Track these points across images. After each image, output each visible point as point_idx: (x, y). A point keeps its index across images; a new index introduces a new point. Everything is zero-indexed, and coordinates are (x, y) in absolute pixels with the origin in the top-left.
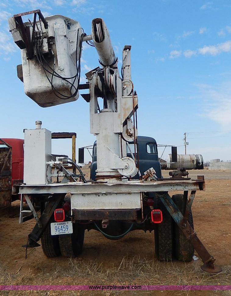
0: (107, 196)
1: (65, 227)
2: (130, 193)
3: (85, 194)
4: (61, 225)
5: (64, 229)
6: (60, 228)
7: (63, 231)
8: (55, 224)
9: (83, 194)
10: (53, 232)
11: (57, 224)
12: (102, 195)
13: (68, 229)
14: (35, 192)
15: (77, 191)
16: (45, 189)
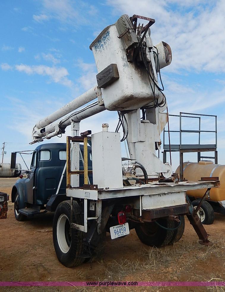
0: (166, 196)
1: (123, 229)
2: (179, 192)
3: (151, 195)
4: (119, 228)
5: (122, 231)
6: (119, 230)
7: (122, 234)
8: (114, 228)
9: (150, 196)
10: (113, 236)
11: (116, 228)
12: (163, 195)
13: (125, 230)
14: (113, 196)
15: (146, 193)
16: (121, 193)
